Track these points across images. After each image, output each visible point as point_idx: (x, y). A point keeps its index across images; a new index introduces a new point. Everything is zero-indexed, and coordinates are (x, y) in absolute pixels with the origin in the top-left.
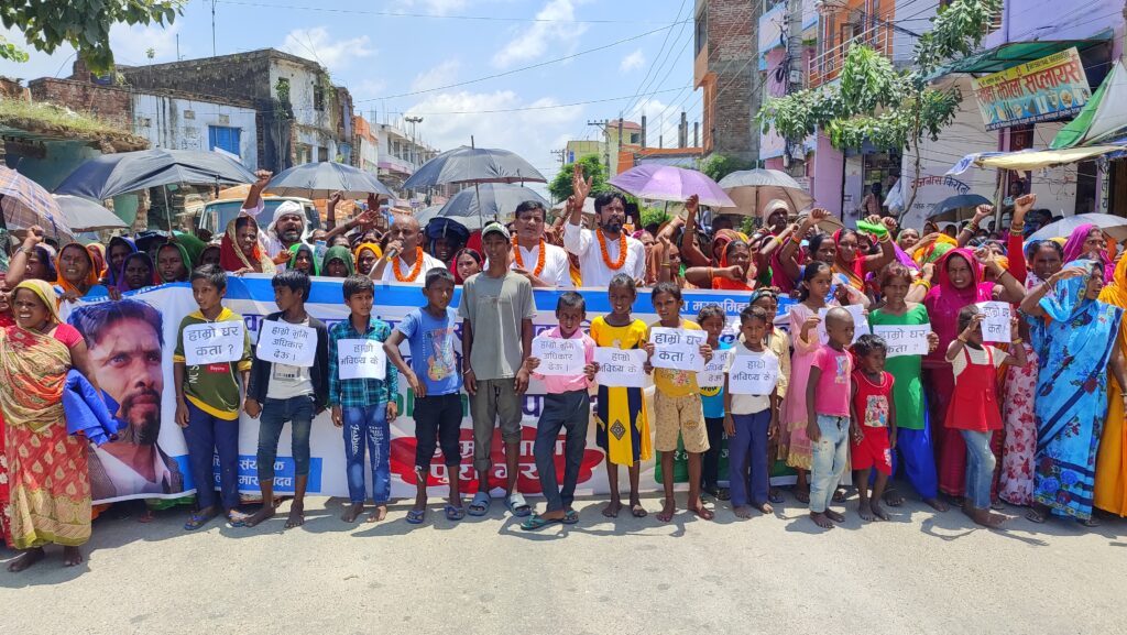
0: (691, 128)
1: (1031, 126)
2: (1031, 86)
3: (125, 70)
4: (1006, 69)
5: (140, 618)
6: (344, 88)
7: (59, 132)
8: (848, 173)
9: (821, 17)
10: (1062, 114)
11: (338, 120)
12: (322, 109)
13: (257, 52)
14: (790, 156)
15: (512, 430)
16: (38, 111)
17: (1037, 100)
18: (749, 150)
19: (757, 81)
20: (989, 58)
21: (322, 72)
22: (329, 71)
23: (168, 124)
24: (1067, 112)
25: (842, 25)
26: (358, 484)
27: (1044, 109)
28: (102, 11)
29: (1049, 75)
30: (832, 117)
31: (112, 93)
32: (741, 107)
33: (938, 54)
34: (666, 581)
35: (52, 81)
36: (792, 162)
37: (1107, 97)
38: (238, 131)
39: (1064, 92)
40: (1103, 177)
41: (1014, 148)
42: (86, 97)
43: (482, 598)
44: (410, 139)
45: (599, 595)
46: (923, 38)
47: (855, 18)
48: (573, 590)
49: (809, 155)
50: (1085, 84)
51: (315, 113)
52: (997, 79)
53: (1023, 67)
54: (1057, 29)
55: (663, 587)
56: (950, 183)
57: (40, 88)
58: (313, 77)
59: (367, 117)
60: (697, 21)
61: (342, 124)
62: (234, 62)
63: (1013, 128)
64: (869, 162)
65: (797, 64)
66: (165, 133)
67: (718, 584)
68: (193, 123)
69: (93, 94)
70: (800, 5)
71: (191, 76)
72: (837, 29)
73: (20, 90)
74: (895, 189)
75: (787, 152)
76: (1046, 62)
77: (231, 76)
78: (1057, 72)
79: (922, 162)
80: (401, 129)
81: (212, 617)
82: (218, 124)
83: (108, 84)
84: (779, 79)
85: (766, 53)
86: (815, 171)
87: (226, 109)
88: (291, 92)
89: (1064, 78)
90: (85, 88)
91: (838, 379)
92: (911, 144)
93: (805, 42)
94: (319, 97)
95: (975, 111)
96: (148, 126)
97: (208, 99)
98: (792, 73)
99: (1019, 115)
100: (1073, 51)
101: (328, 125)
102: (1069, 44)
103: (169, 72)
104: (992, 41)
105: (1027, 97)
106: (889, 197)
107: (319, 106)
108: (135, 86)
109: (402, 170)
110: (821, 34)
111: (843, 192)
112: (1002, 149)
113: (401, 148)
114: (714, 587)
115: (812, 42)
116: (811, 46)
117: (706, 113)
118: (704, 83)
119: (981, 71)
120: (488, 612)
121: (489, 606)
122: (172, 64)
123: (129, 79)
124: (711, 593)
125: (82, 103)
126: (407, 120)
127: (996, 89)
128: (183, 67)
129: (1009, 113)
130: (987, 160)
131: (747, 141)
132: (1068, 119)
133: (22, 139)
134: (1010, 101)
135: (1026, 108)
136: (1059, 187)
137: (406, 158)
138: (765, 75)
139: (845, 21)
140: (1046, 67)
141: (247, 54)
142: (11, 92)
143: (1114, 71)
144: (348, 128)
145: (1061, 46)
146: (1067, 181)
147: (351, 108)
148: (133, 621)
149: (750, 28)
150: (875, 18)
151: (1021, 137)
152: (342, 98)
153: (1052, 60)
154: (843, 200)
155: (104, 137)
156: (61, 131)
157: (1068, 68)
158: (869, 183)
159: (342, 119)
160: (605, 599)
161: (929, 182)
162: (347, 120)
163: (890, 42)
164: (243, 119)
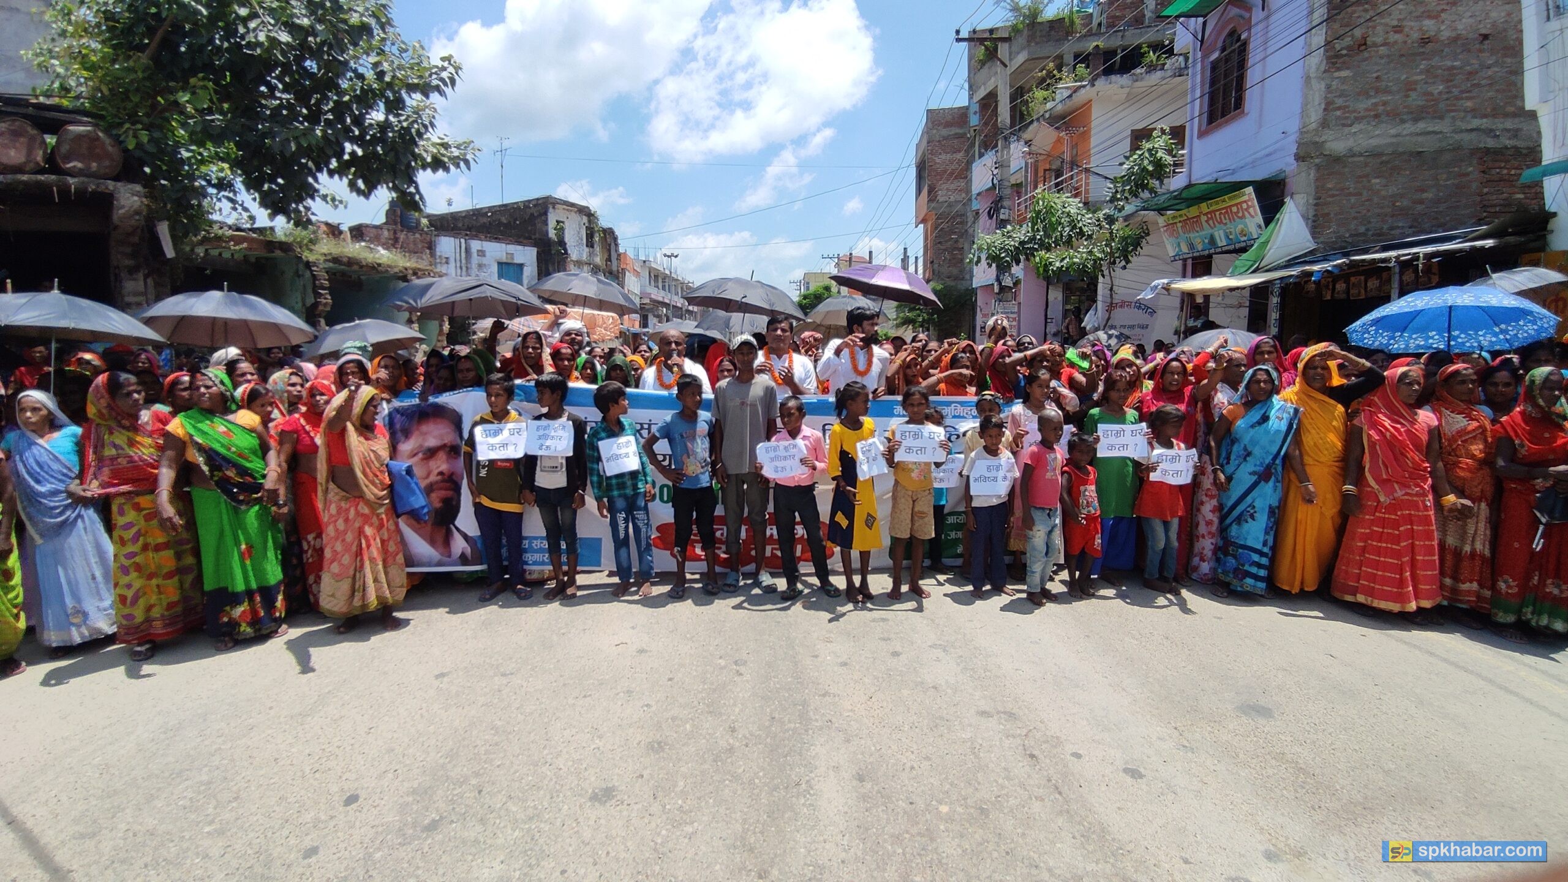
0: (912, 260)
1: (1210, 256)
2: (1211, 222)
3: (428, 216)
4: (1188, 207)
5: (442, 675)
6: (611, 229)
7: (373, 268)
8: (1051, 297)
9: (1027, 164)
10: (1238, 246)
11: (606, 256)
12: (592, 246)
13: (538, 199)
14: (1000, 284)
15: (759, 519)
16: (355, 249)
17: (1216, 235)
18: (963, 279)
19: (970, 219)
20: (1175, 198)
21: (593, 215)
22: (598, 213)
23: (464, 261)
24: (1243, 245)
25: (1045, 170)
26: (625, 564)
27: (1221, 242)
28: (409, 163)
29: (1227, 212)
30: (1036, 250)
31: (417, 235)
32: (956, 241)
33: (1126, 194)
34: (898, 649)
35: (367, 226)
36: (1003, 289)
37: (1279, 231)
38: (521, 266)
39: (1240, 227)
40: (1275, 300)
41: (1195, 275)
42: (396, 240)
43: (736, 663)
44: (667, 272)
45: (840, 660)
46: (1114, 181)
47: (1056, 165)
48: (816, 656)
49: (1017, 283)
50: (1259, 219)
51: (587, 250)
52: (1181, 216)
53: (1204, 205)
54: (1234, 172)
55: (896, 654)
56: (1139, 308)
57: (358, 232)
58: (585, 219)
59: (631, 254)
60: (917, 167)
61: (609, 259)
62: (519, 208)
63: (1194, 258)
64: (1068, 289)
65: (1006, 203)
66: (461, 268)
67: (944, 651)
68: (484, 261)
69: (402, 236)
70: (1009, 152)
71: (484, 220)
72: (1041, 173)
73: (341, 232)
74: (1091, 312)
75: (998, 280)
76: (1224, 201)
77: (516, 220)
78: (1234, 209)
79: (1115, 288)
80: (660, 263)
81: (504, 675)
82: (504, 260)
83: (416, 228)
84: (991, 217)
85: (979, 194)
86: (1021, 297)
87: (512, 248)
88: (566, 232)
89: (1240, 214)
90: (395, 233)
91: (1049, 475)
92: (1106, 272)
93: (1013, 185)
94: (590, 236)
95: (1161, 244)
96: (447, 263)
97: (497, 239)
98: (1002, 211)
99: (1200, 247)
100: (1250, 190)
101: (598, 260)
102: (1246, 184)
103: (465, 217)
104: (1176, 183)
105: (1207, 231)
106: (1086, 319)
107: (590, 244)
108: (437, 229)
109: (661, 299)
110: (1026, 177)
111: (1046, 315)
112: (1184, 276)
113: (660, 280)
114: (941, 654)
115: (1018, 186)
116: (1018, 188)
117: (926, 247)
118: (924, 221)
119: (1166, 209)
120: (741, 674)
121: (742, 669)
122: (467, 211)
123: (431, 224)
124: (938, 660)
125: (393, 243)
126: (665, 255)
127: (1179, 225)
128: (477, 213)
129: (1191, 246)
130: (1173, 286)
131: (962, 271)
132: (1244, 250)
133: (343, 274)
134: (1192, 235)
135: (1206, 241)
136: (1233, 310)
137: (664, 288)
138: (977, 213)
139: (1048, 167)
140: (1225, 205)
141: (529, 201)
142: (334, 234)
143: (1285, 207)
144: (615, 262)
145: (1239, 186)
146: (1240, 306)
147: (617, 245)
148: (437, 677)
149: (964, 173)
150: (1074, 164)
151: (1202, 266)
152: (609, 237)
153: (1230, 198)
154: (1046, 322)
155: (411, 272)
156: (375, 268)
157: (1245, 206)
158: (1068, 307)
159: (610, 255)
160: (845, 664)
161: (1121, 306)
162: (614, 256)
163: (1087, 184)
164: (526, 255)
